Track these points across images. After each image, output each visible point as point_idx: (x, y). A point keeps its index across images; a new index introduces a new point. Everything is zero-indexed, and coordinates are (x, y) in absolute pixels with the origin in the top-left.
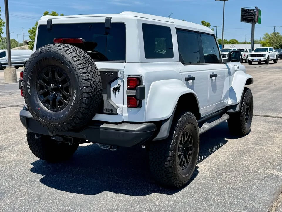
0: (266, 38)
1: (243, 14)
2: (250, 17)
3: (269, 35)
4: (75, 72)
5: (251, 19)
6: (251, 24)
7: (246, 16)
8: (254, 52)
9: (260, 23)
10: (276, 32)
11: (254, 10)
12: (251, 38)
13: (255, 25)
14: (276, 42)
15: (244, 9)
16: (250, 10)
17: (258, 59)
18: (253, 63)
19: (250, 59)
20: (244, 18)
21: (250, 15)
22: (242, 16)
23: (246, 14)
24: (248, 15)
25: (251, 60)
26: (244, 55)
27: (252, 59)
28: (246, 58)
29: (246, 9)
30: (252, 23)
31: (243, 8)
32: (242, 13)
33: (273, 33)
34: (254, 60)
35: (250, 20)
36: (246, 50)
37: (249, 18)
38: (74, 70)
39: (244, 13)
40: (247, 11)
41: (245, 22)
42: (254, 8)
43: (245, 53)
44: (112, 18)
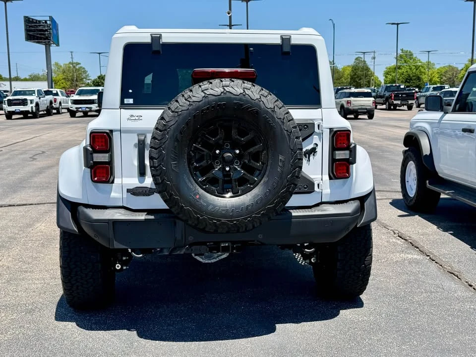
0: (58, 71)
1: (28, 27)
2: (40, 34)
3: (61, 66)
4: (282, 126)
5: (43, 38)
6: (44, 46)
7: (34, 31)
8: (78, 96)
9: (58, 45)
10: (75, 61)
11: (46, 22)
12: (47, 71)
13: (51, 47)
14: (77, 79)
15: (29, 18)
16: (40, 22)
17: (87, 108)
18: (78, 114)
19: (74, 107)
20: (31, 35)
21: (42, 30)
22: (27, 30)
23: (32, 27)
24: (37, 30)
25: (75, 110)
26: (55, 101)
27: (76, 108)
28: (58, 105)
29: (33, 19)
30: (46, 45)
31: (27, 17)
32: (26, 26)
33: (70, 63)
34: (80, 109)
35: (41, 38)
36: (55, 92)
37: (38, 35)
38: (280, 123)
39: (30, 27)
40: (35, 23)
41: (34, 42)
42: (48, 18)
43: (55, 97)
44: (292, 37)
